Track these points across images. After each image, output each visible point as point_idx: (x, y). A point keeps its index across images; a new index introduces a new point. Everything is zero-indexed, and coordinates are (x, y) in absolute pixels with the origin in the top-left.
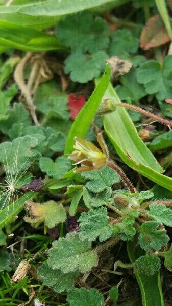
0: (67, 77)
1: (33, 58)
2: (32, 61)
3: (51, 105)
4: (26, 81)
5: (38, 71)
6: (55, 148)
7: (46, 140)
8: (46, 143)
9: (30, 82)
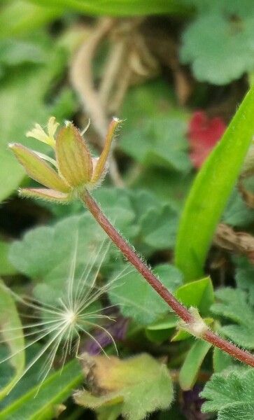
0: (187, 69)
1: (115, 31)
2: (113, 38)
3: (151, 137)
4: (96, 83)
5: (125, 61)
6: (156, 241)
7: (134, 222)
8: (136, 230)
9: (106, 85)
